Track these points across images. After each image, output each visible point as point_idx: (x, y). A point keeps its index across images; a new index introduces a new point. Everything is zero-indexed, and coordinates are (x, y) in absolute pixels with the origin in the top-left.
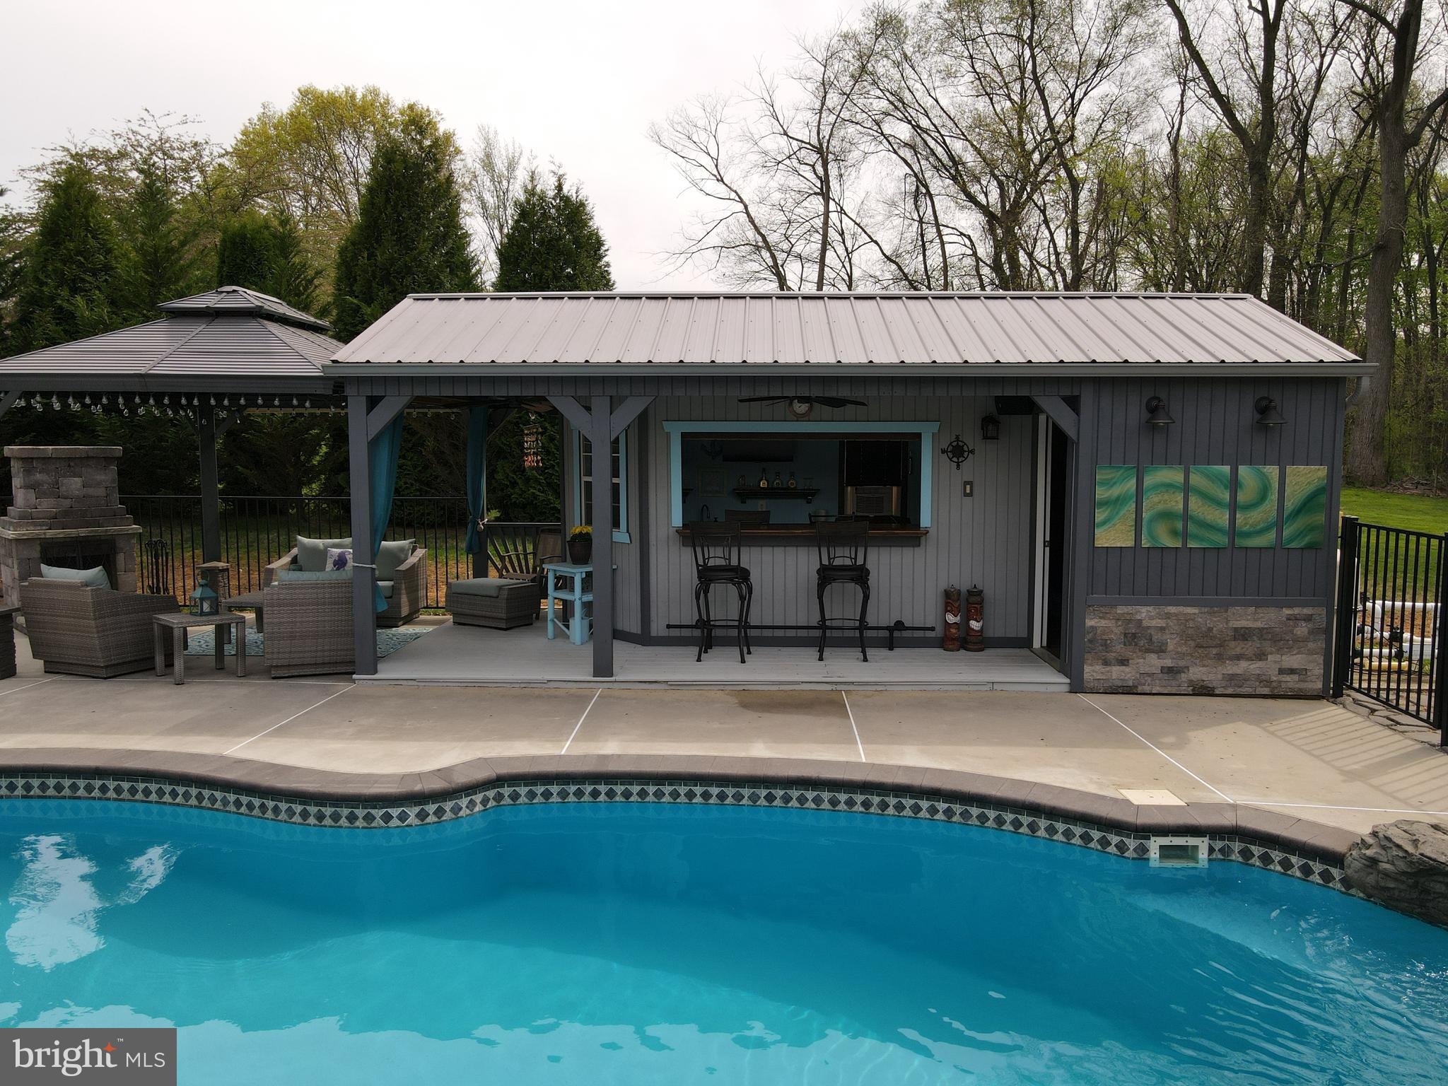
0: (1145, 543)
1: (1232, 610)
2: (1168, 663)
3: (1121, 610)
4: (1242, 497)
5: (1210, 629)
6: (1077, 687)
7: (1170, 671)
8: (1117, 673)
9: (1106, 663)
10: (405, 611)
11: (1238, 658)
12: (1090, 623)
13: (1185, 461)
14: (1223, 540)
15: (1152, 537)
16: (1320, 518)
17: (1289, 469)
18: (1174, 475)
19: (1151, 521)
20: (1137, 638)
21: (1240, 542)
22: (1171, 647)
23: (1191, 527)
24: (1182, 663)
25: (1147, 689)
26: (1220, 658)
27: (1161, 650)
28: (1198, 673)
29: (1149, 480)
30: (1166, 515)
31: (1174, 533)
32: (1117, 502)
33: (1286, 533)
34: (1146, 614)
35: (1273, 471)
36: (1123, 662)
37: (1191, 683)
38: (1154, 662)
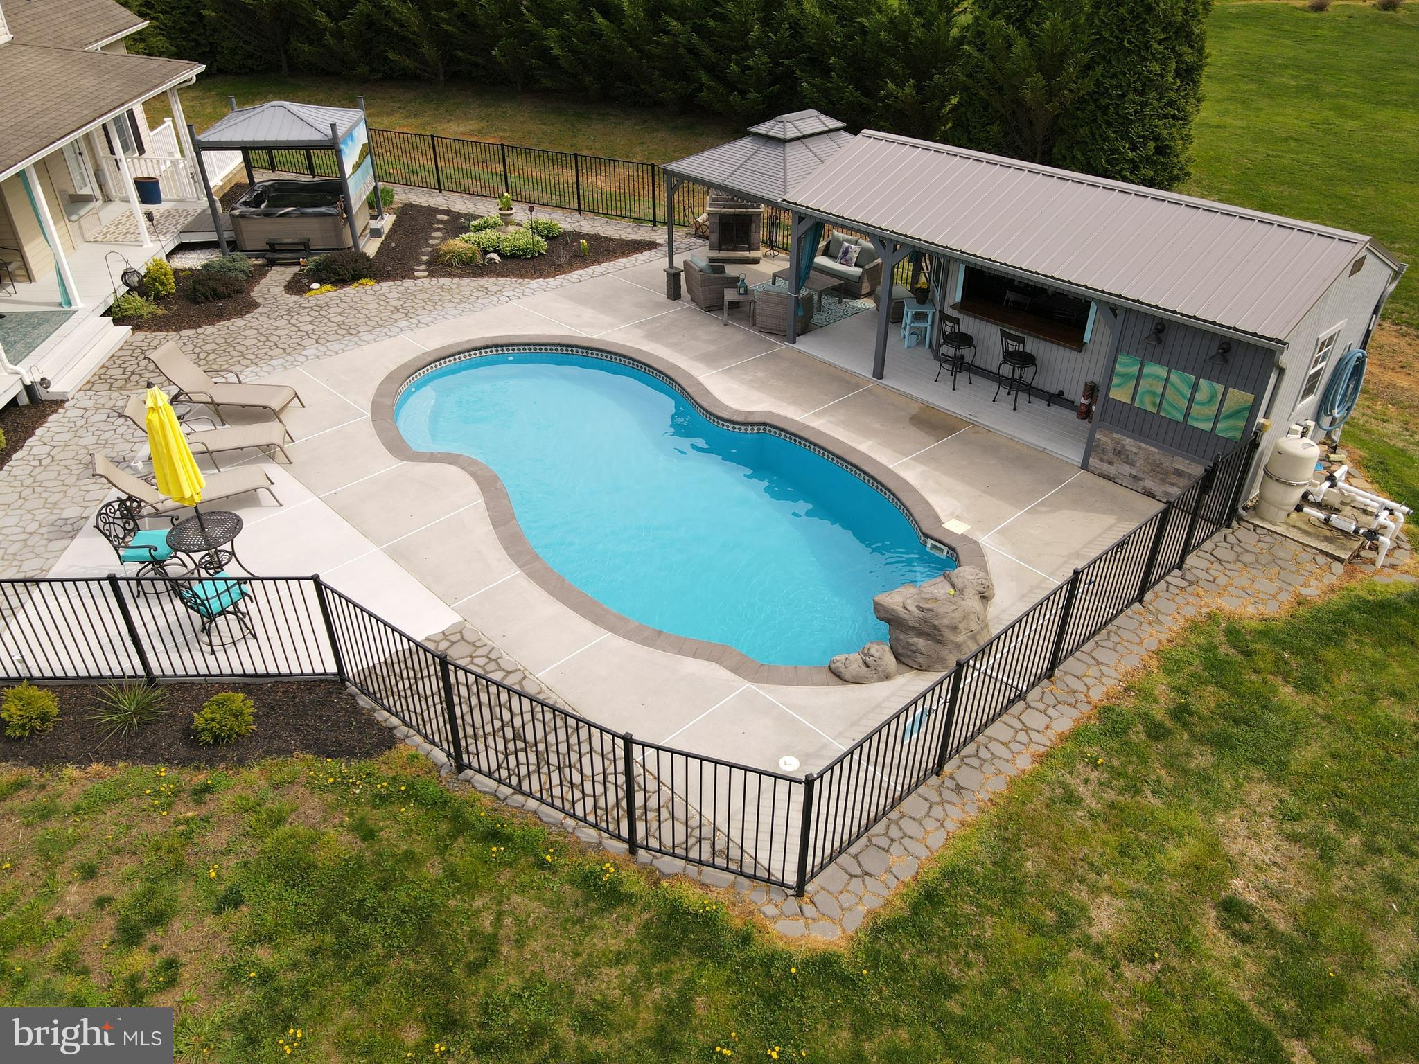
0: (1137, 404)
1: (1176, 457)
2: (1135, 473)
3: (1115, 435)
4: (1198, 397)
5: (1162, 464)
6: (1085, 466)
7: (1135, 477)
8: (1105, 467)
9: (1102, 460)
10: (865, 291)
11: (1174, 485)
12: (1097, 436)
13: (1170, 366)
14: (1181, 418)
15: (1142, 402)
16: (1242, 424)
17: (1231, 390)
18: (1162, 372)
19: (1144, 393)
20: (1119, 452)
21: (1191, 422)
22: (1138, 465)
23: (1164, 404)
24: (1141, 475)
25: (1120, 482)
26: (1163, 480)
27: (1132, 464)
28: (1149, 484)
29: (1146, 370)
30: (1153, 394)
31: (1154, 404)
32: (1125, 376)
33: (1219, 426)
34: (1128, 442)
35: (1220, 388)
36: (1111, 463)
37: (1144, 488)
38: (1127, 469)
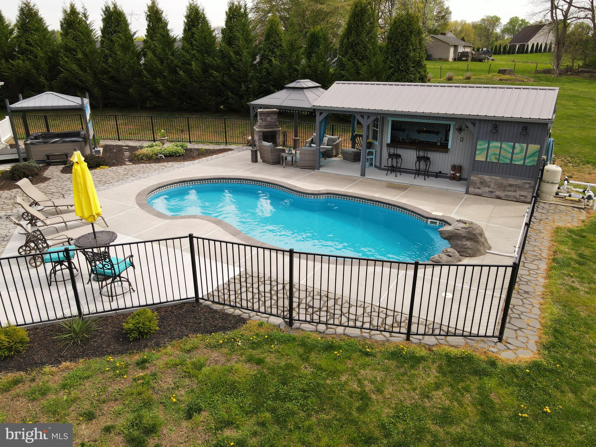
0: (488, 160)
1: (509, 179)
2: (491, 190)
3: (480, 176)
4: (515, 151)
5: (503, 183)
6: (467, 192)
7: (491, 192)
8: (477, 191)
9: (475, 188)
10: (334, 154)
11: (509, 191)
12: (472, 178)
13: (502, 141)
14: (509, 162)
15: (490, 159)
16: (536, 158)
17: (530, 145)
18: (498, 144)
19: (491, 155)
20: (483, 183)
21: (513, 162)
22: (492, 186)
23: (501, 158)
24: (494, 190)
25: (484, 195)
26: (504, 190)
27: (489, 186)
28: (498, 193)
29: (491, 145)
30: (495, 154)
31: (496, 158)
32: (482, 150)
33: (526, 161)
34: (486, 178)
35: (525, 146)
36: (479, 188)
37: (496, 195)
38: (487, 189)
